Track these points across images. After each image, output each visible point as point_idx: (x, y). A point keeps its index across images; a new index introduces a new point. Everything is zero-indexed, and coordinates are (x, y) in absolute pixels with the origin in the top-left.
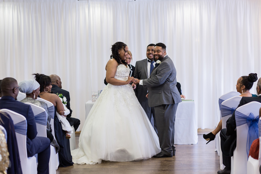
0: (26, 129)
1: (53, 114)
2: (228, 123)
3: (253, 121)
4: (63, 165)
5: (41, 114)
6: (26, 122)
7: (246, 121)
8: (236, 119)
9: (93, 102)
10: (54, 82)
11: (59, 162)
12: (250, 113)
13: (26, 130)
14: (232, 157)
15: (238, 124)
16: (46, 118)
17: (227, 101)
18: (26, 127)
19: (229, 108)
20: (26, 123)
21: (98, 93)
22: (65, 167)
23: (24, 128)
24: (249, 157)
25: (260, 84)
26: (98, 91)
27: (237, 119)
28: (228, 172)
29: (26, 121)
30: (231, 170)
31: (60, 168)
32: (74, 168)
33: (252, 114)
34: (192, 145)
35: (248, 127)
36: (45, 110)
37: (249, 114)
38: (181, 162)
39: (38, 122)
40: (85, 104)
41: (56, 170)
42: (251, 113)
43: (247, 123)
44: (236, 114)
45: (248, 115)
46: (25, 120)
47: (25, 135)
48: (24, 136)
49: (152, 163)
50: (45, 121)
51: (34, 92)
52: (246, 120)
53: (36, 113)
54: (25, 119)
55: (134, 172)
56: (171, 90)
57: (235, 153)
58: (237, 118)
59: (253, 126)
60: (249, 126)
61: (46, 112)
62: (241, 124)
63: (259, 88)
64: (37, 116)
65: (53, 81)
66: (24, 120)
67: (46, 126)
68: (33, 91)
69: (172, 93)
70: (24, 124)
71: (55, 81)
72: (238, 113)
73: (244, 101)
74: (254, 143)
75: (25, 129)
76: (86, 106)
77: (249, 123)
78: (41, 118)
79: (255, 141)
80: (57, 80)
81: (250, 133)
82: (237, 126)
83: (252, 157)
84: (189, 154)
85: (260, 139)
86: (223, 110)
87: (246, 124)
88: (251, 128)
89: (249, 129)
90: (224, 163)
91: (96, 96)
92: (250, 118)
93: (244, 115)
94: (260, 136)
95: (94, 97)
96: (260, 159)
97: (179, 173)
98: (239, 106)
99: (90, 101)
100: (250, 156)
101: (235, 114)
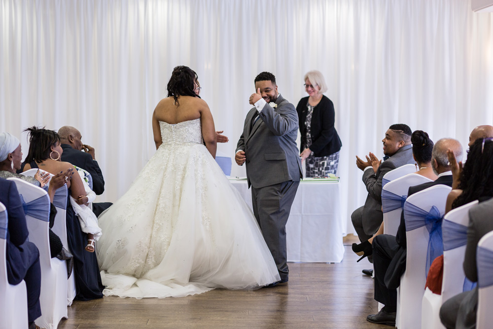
1: (64, 201)
3: (437, 222)
4: (83, 297)
5: (39, 200)
6: (5, 214)
7: (425, 221)
10: (64, 139)
12: (433, 207)
13: (5, 229)
14: (398, 289)
15: (409, 227)
17: (393, 183)
19: (397, 197)
20: (5, 217)
22: (86, 301)
23: (2, 226)
24: (425, 289)
27: (407, 218)
28: (389, 316)
29: (6, 212)
31: (77, 303)
32: (104, 303)
33: (436, 209)
34: (333, 264)
35: (428, 233)
36: (46, 193)
37: (431, 208)
38: (307, 296)
39: (34, 215)
41: (68, 306)
42: (435, 207)
43: (426, 225)
44: (407, 207)
45: (428, 211)
46: (4, 211)
47: (4, 239)
48: (2, 240)
49: (251, 296)
50: (46, 212)
51: (11, 157)
52: (424, 219)
53: (28, 198)
55: (215, 313)
57: (404, 281)
58: (408, 216)
59: (438, 232)
60: (430, 230)
62: (415, 226)
63: (435, 161)
64: (31, 203)
65: (63, 137)
66: (1, 211)
67: (49, 222)
68: (8, 156)
70: (1, 218)
71: (67, 137)
72: (409, 207)
74: (435, 263)
75: (4, 227)
77: (431, 226)
78: (38, 208)
79: (436, 260)
80: (71, 136)
82: (407, 230)
83: (430, 289)
84: (323, 281)
85: (444, 255)
86: (386, 199)
87: (424, 227)
88: (434, 234)
89: (431, 237)
92: (432, 216)
93: (420, 210)
94: (445, 249)
96: (443, 293)
97: (300, 316)
100: (427, 288)
101: (404, 209)
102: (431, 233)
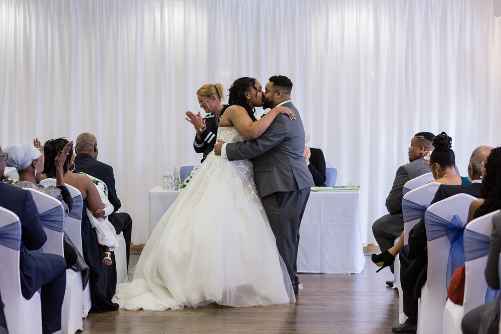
0: (20, 238)
1: (79, 212)
2: (413, 236)
3: (458, 232)
4: (98, 308)
5: (53, 210)
6: (18, 224)
7: (446, 231)
8: (427, 226)
9: (164, 188)
11: (90, 304)
12: (454, 216)
13: (18, 240)
15: (430, 237)
16: (63, 217)
17: (414, 192)
18: (19, 235)
19: (418, 206)
20: (18, 228)
21: (174, 173)
22: (102, 313)
23: (16, 237)
24: (447, 300)
25: (475, 160)
26: (174, 169)
27: (428, 228)
28: (412, 328)
29: (20, 223)
30: (417, 324)
32: (120, 315)
33: (458, 219)
34: (353, 275)
35: (449, 243)
37: (453, 217)
38: (326, 307)
39: (48, 225)
40: (149, 192)
41: (83, 318)
42: (456, 217)
43: (447, 234)
44: (427, 217)
45: (449, 220)
46: (17, 222)
47: (18, 250)
48: (16, 251)
50: (60, 223)
52: (445, 229)
53: (42, 208)
54: (18, 219)
55: (233, 325)
56: (292, 164)
57: (425, 291)
58: (429, 226)
59: (459, 242)
60: (451, 240)
61: (62, 206)
62: (437, 236)
63: (472, 167)
64: (45, 214)
66: (15, 221)
67: (63, 233)
69: (293, 169)
70: (14, 229)
72: (431, 216)
73: (443, 193)
74: (457, 273)
75: (18, 238)
76: (150, 196)
77: (452, 236)
78: (52, 219)
79: (458, 270)
81: (452, 253)
82: (428, 240)
83: (452, 300)
84: (343, 292)
85: (466, 266)
86: (407, 209)
87: (446, 237)
88: (455, 244)
89: (452, 247)
90: (406, 312)
91: (170, 178)
92: (453, 225)
93: (441, 219)
94: (467, 259)
95: (166, 179)
96: (465, 304)
97: (319, 328)
98: (434, 202)
99: (159, 187)
100: (449, 299)
101: (425, 218)
102: (452, 243)
